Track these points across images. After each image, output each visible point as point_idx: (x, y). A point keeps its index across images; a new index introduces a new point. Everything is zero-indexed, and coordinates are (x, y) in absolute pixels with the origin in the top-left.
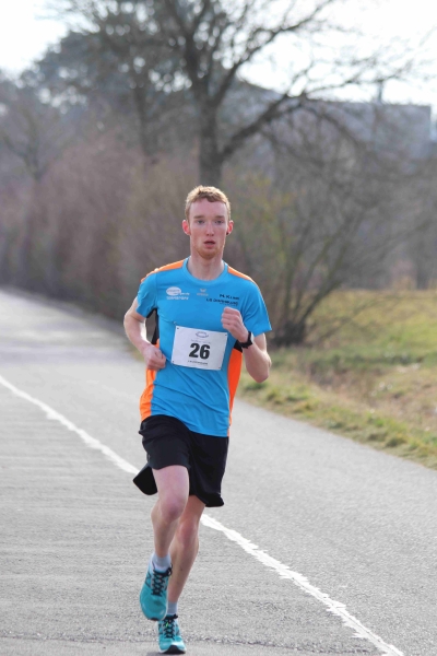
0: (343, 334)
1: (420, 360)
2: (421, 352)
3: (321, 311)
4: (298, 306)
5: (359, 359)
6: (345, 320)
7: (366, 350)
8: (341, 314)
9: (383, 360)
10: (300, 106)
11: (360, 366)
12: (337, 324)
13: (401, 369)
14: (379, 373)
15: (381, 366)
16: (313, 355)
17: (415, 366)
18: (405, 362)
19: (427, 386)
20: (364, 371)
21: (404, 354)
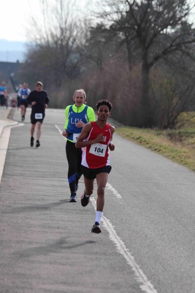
0: (186, 125)
3: (178, 117)
4: (171, 116)
6: (187, 121)
7: (190, 130)
8: (185, 119)
10: (176, 49)
11: (187, 135)
12: (185, 122)
14: (192, 137)
16: (173, 131)
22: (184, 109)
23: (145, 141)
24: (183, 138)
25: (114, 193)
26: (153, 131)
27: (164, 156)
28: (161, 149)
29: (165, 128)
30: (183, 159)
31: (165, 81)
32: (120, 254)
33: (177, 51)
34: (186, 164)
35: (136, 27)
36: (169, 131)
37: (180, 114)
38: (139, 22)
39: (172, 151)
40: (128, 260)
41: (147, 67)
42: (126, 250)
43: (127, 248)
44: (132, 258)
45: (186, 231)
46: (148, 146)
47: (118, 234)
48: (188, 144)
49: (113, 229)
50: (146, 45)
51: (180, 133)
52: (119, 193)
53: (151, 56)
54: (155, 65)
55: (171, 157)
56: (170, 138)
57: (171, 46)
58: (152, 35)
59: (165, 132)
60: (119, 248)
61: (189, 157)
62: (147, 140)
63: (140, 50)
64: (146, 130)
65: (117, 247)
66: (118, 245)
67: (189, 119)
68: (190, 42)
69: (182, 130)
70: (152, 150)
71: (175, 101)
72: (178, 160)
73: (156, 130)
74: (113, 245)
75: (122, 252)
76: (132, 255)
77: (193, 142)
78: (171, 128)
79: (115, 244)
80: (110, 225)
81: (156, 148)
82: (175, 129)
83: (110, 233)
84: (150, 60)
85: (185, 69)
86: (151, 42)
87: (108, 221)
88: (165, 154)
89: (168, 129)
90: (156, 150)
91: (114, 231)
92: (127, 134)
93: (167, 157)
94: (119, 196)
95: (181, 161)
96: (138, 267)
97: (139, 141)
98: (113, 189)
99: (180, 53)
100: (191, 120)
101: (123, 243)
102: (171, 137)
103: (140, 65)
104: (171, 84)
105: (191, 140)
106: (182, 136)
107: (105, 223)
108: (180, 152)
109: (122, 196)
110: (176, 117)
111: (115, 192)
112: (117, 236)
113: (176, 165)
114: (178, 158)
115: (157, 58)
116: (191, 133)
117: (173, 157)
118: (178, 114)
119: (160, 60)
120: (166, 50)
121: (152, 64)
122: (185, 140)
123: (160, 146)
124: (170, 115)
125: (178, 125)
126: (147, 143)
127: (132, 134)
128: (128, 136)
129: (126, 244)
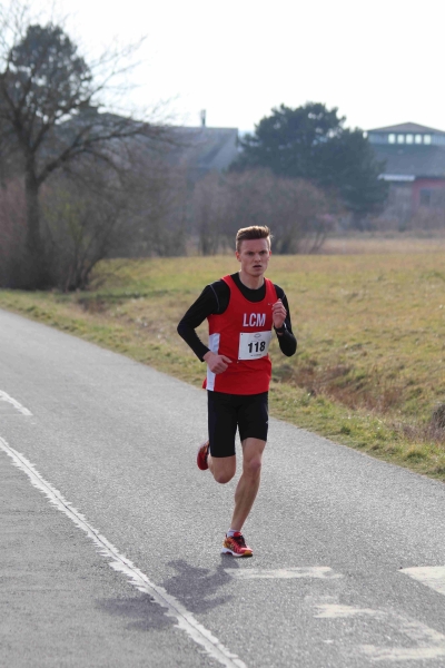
1: (145, 296)
2: (146, 291)
3: (94, 270)
4: (82, 267)
5: (111, 296)
6: (109, 275)
7: (117, 291)
9: (125, 296)
10: (85, 150)
12: (105, 277)
13: (134, 301)
14: (121, 303)
15: (122, 300)
17: (142, 299)
18: (136, 297)
19: (141, 309)
20: (113, 302)
21: (136, 293)
22: (103, 254)
23: (44, 314)
24: (106, 305)
25: (16, 407)
26: (51, 296)
27: (84, 339)
28: (77, 326)
29: (72, 289)
30: (118, 343)
31: (68, 207)
32: (58, 511)
33: (86, 154)
34: (126, 351)
35: (11, 113)
36: (79, 294)
37: (97, 264)
38: (16, 105)
39: (96, 329)
40: (76, 521)
41: (34, 184)
42: (67, 503)
43: (68, 500)
44: (82, 516)
45: (160, 468)
46: (51, 322)
47: (45, 476)
48: (116, 317)
49: (33, 469)
50: (31, 145)
51: (99, 297)
52: (25, 406)
53: (41, 163)
54: (48, 179)
55: (96, 340)
56: (83, 306)
57: (76, 145)
58: (40, 128)
59: (73, 296)
60: (54, 501)
61: (128, 340)
62: (47, 311)
63: (20, 154)
64: (39, 294)
65: (49, 499)
66: (50, 496)
67: (112, 271)
68: (108, 138)
69: (101, 292)
70: (61, 329)
71: (86, 241)
72: (109, 345)
73: (56, 294)
74: (43, 497)
75: (61, 508)
76: (79, 511)
77: (123, 311)
78: (83, 289)
79: (45, 495)
80: (27, 462)
81: (66, 325)
82: (89, 290)
83: (30, 475)
84: (39, 171)
85: (101, 185)
86: (40, 139)
87: (20, 455)
88: (85, 335)
89: (78, 290)
90: (66, 328)
91: (36, 472)
92: (9, 302)
93: (90, 339)
94: (26, 412)
95: (117, 346)
96: (97, 532)
97: (34, 314)
98: (12, 401)
99: (91, 157)
100: (116, 273)
101: (58, 492)
102: (85, 304)
103: (22, 180)
104: (78, 211)
105: (119, 309)
106: (103, 303)
107: (15, 459)
108: (110, 332)
109: (32, 412)
110: (89, 270)
111: (17, 405)
112: (45, 482)
113: (108, 354)
114: (110, 342)
115: (51, 168)
116: (118, 297)
117: (101, 340)
118: (93, 264)
119: (59, 170)
120: (67, 152)
121: (42, 178)
122: (108, 308)
123: (74, 322)
124: (79, 265)
125: (94, 283)
126: (49, 318)
127: (16, 302)
128: (10, 306)
129: (63, 494)
